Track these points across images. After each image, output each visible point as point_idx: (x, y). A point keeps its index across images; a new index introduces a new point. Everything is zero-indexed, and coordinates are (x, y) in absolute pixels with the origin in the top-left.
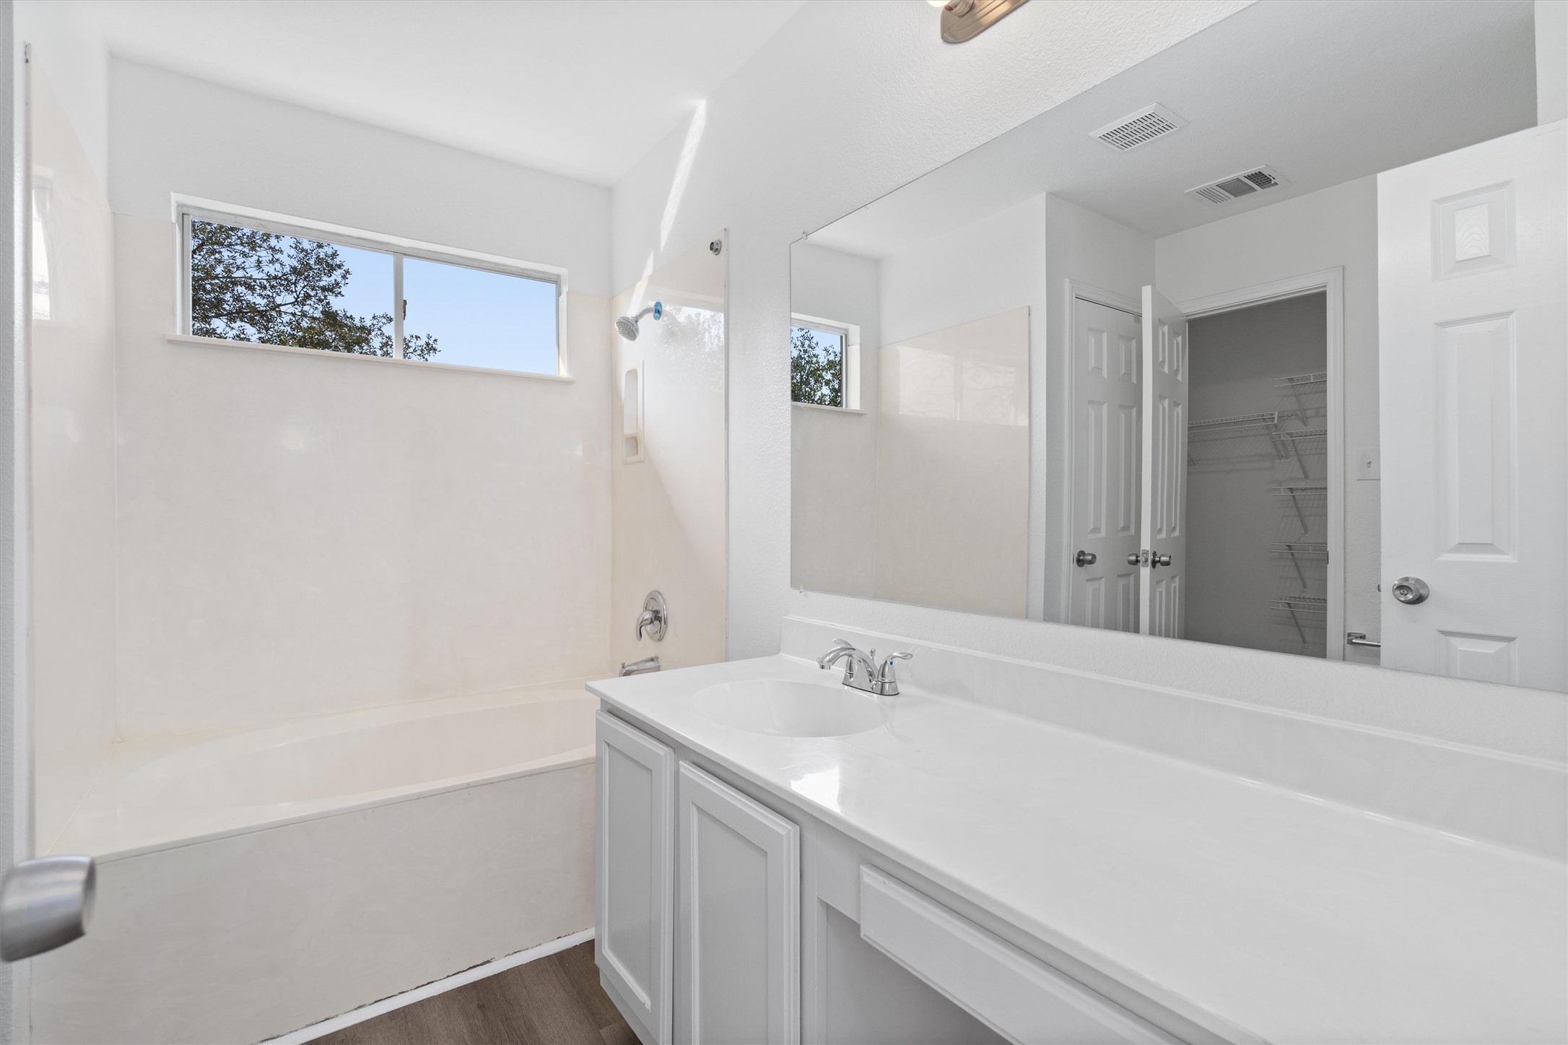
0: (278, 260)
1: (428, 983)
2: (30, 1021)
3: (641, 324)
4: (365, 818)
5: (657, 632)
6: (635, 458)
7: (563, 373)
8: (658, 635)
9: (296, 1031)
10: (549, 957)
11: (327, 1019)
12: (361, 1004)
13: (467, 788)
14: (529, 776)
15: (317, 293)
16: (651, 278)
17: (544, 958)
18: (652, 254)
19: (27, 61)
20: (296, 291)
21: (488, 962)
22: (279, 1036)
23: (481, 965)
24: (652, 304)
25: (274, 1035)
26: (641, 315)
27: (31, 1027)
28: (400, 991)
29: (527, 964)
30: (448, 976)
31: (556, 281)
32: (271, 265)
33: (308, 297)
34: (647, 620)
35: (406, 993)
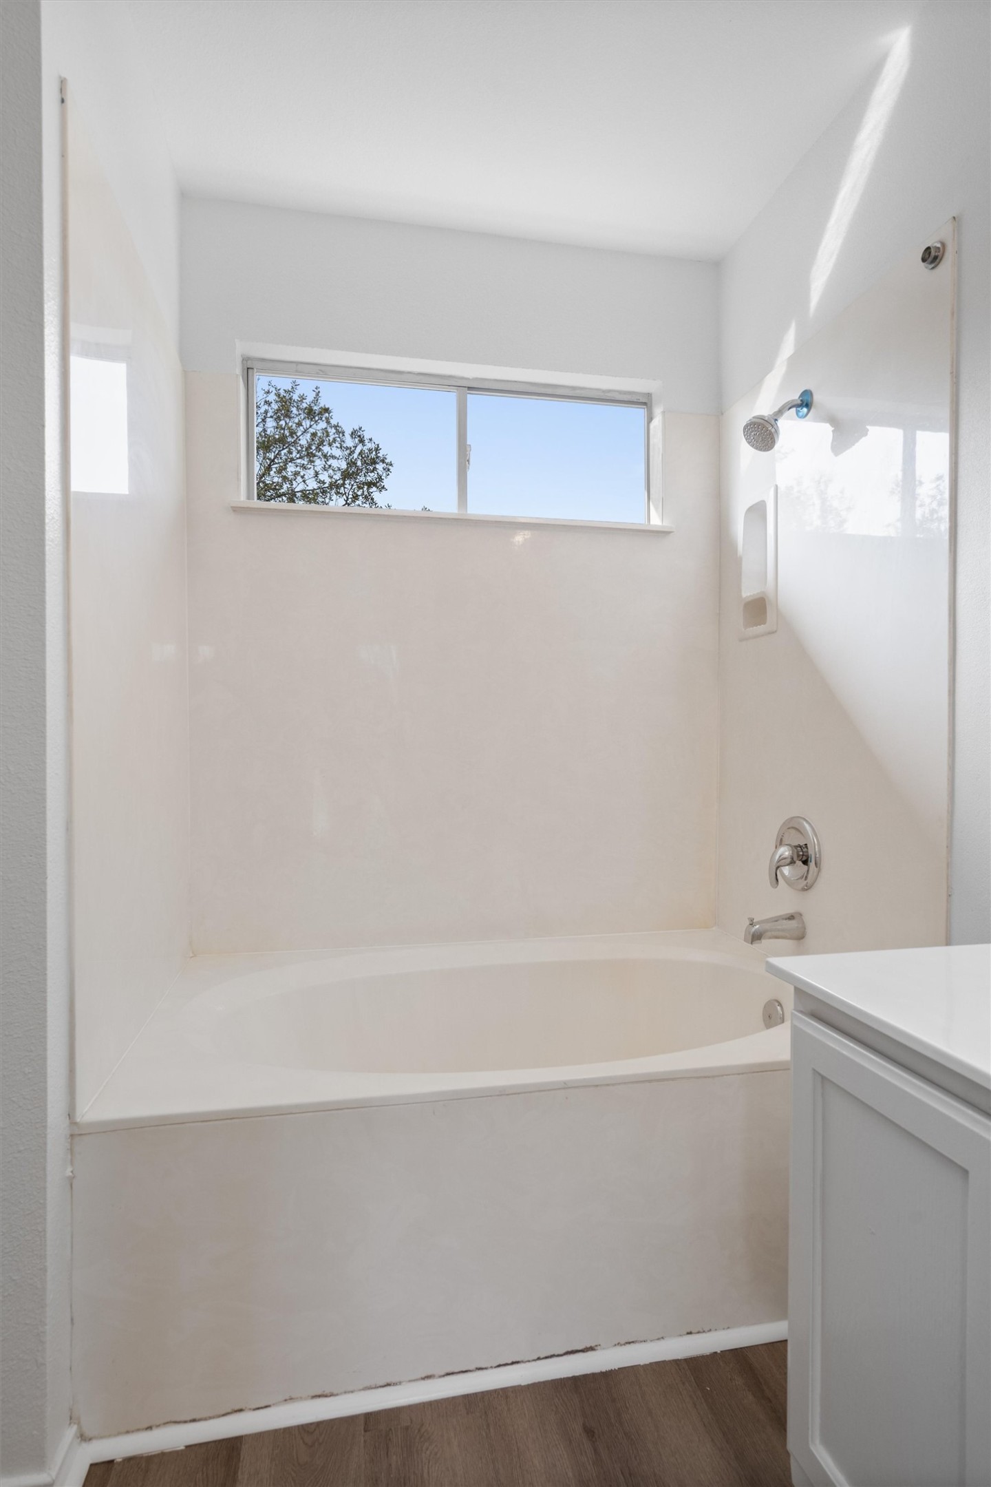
0: (330, 466)
1: (513, 1363)
2: (71, 1312)
3: (783, 424)
4: (434, 1113)
5: (802, 877)
6: (761, 629)
7: (656, 521)
8: (803, 883)
9: (352, 1392)
10: (676, 1362)
11: (388, 1385)
12: (429, 1374)
13: (564, 1088)
14: (650, 1081)
15: (363, 492)
16: (792, 360)
17: (670, 1361)
18: (793, 325)
19: (63, 101)
20: (345, 493)
21: (591, 1349)
22: (332, 1395)
23: (583, 1351)
24: (795, 396)
25: (327, 1392)
26: (780, 412)
27: (72, 1320)
28: (479, 1366)
29: (646, 1365)
30: (539, 1359)
31: (644, 402)
32: (325, 472)
33: (356, 497)
34: (785, 858)
35: (485, 1371)
